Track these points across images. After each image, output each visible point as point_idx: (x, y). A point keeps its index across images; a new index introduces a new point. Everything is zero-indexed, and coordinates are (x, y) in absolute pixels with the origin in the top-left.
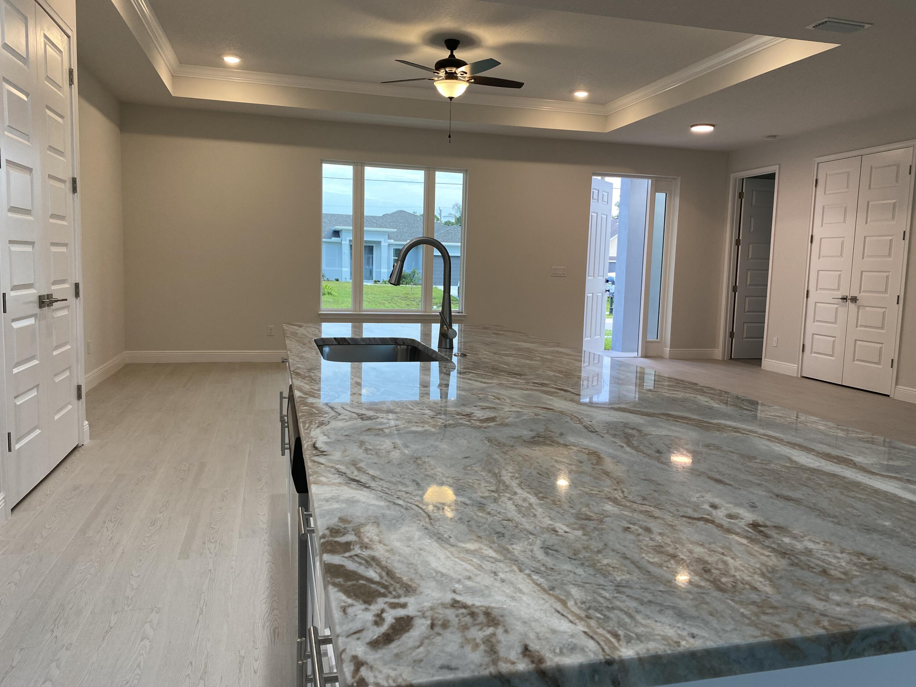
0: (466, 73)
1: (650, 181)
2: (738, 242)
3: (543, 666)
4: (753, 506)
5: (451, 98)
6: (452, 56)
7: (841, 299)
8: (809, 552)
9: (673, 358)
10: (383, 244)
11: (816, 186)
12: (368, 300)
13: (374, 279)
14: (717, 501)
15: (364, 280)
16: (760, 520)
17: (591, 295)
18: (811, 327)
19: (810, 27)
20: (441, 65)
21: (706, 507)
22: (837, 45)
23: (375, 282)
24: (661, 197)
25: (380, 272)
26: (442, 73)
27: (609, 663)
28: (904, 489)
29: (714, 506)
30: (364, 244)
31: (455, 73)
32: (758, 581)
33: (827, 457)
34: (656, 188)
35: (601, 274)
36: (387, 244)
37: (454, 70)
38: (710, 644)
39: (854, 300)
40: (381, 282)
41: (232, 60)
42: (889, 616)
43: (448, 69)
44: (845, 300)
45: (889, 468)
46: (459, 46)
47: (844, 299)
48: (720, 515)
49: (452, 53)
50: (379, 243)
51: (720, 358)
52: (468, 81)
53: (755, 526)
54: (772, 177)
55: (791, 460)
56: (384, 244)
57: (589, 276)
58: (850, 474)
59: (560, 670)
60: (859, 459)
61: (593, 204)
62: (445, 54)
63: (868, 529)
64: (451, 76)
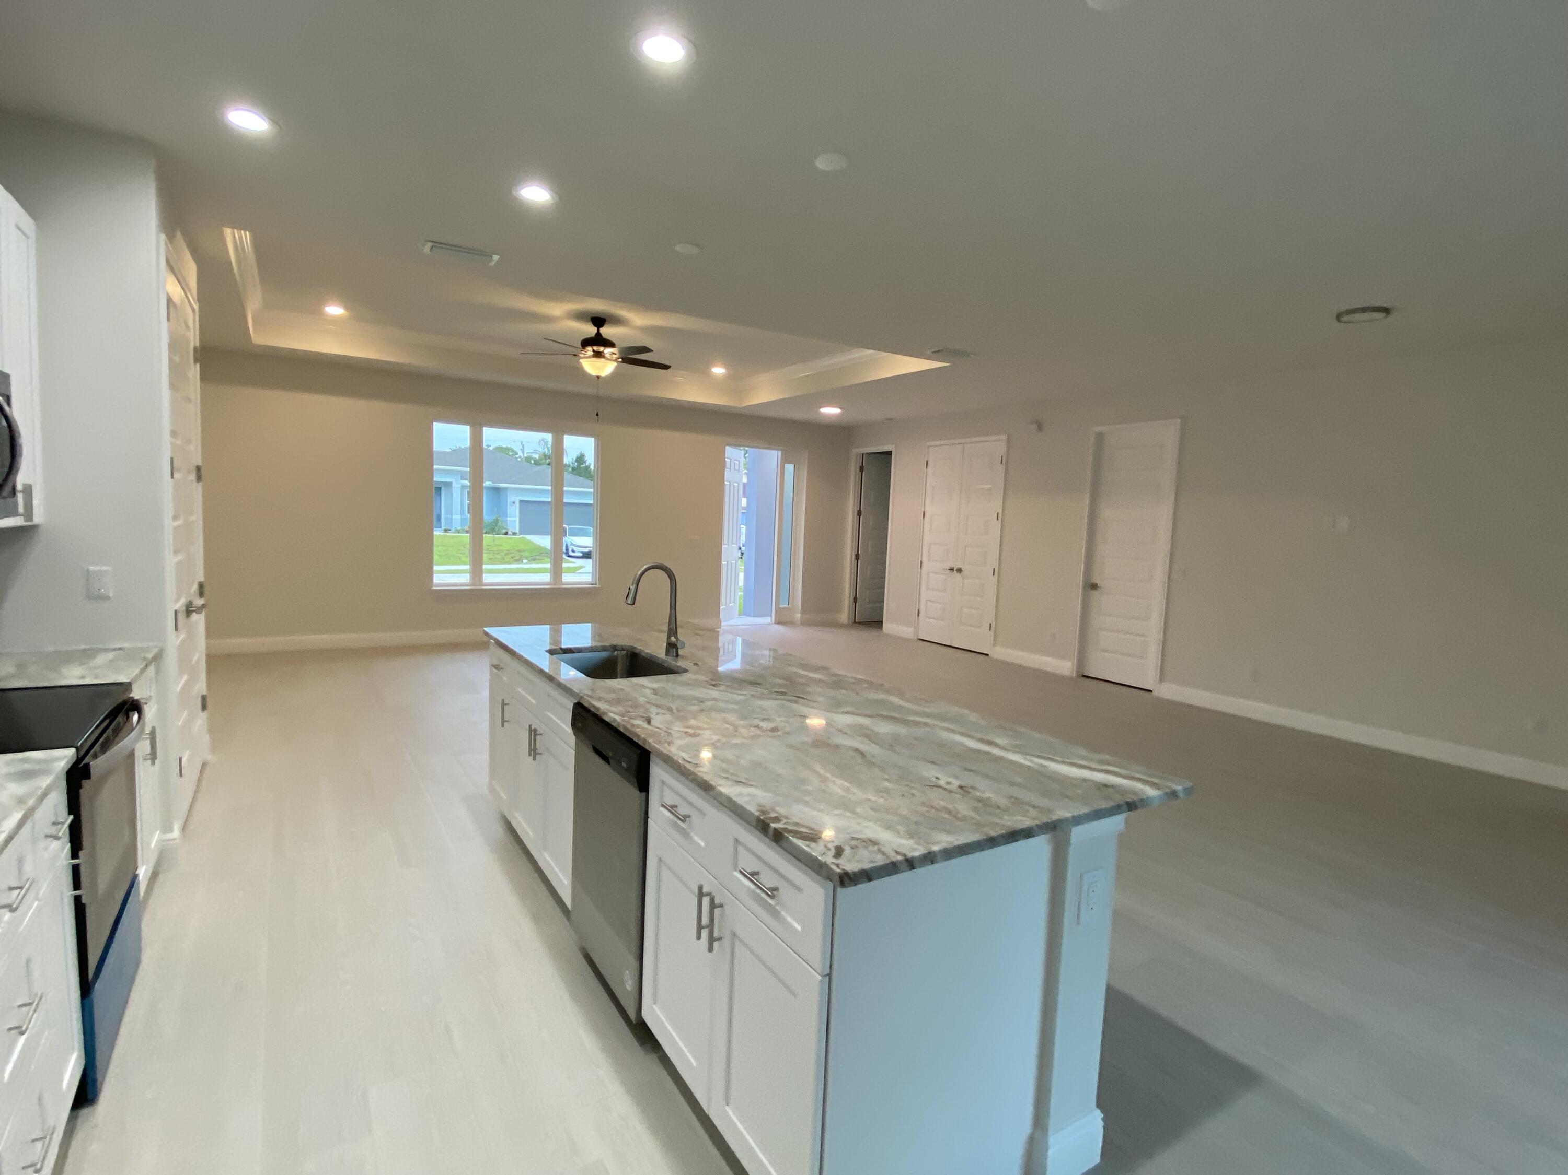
0: (615, 354)
1: (780, 453)
2: (859, 513)
3: (907, 857)
4: (956, 777)
5: (598, 377)
6: (598, 334)
7: (949, 569)
8: (989, 798)
9: (804, 623)
10: (454, 485)
11: (926, 467)
12: (439, 553)
13: (443, 528)
14: (938, 775)
15: (435, 529)
16: (963, 784)
17: (726, 563)
18: (925, 594)
19: (929, 352)
20: (586, 343)
21: (934, 779)
22: (947, 364)
23: (446, 531)
24: (790, 468)
25: (452, 519)
26: (589, 350)
27: (930, 853)
28: (1026, 759)
29: (937, 778)
30: (434, 486)
31: (603, 352)
32: (973, 814)
33: (982, 741)
34: (785, 460)
35: (734, 541)
36: (460, 486)
37: (601, 349)
38: (965, 842)
39: (959, 570)
40: (453, 530)
41: (335, 310)
42: (1027, 823)
43: (595, 348)
44: (952, 571)
45: (1017, 746)
46: (605, 325)
47: (952, 569)
48: (942, 783)
49: (598, 330)
50: (448, 485)
51: (846, 622)
52: (616, 360)
53: (961, 787)
54: (889, 454)
55: (965, 746)
56: (456, 486)
57: (724, 545)
58: (996, 751)
59: (913, 858)
60: (998, 741)
61: (727, 474)
62: (591, 330)
63: (1013, 784)
64: (598, 355)
